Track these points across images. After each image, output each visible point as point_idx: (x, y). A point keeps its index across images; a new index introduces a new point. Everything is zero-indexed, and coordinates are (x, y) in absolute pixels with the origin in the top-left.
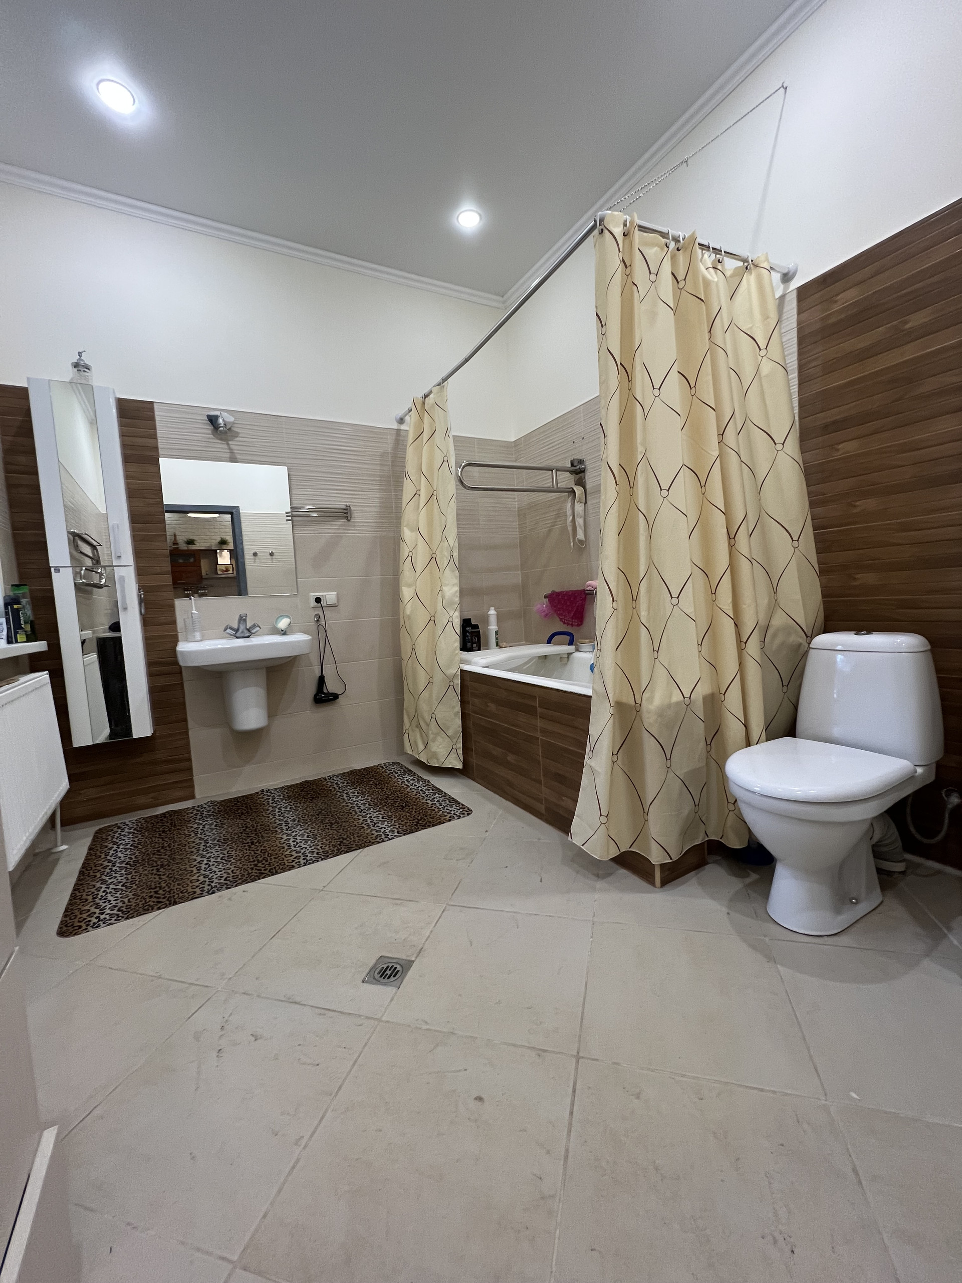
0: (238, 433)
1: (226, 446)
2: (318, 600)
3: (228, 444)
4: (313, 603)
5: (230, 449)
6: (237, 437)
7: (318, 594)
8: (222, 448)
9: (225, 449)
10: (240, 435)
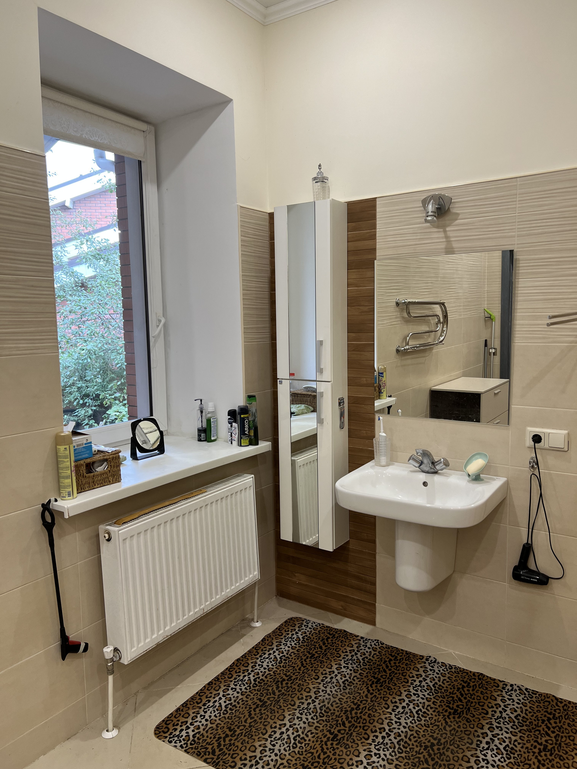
0: (458, 214)
1: (442, 235)
2: (537, 439)
3: (445, 231)
4: (529, 442)
5: (447, 237)
6: (456, 220)
7: (537, 430)
8: (438, 238)
9: (442, 238)
10: (460, 217)
